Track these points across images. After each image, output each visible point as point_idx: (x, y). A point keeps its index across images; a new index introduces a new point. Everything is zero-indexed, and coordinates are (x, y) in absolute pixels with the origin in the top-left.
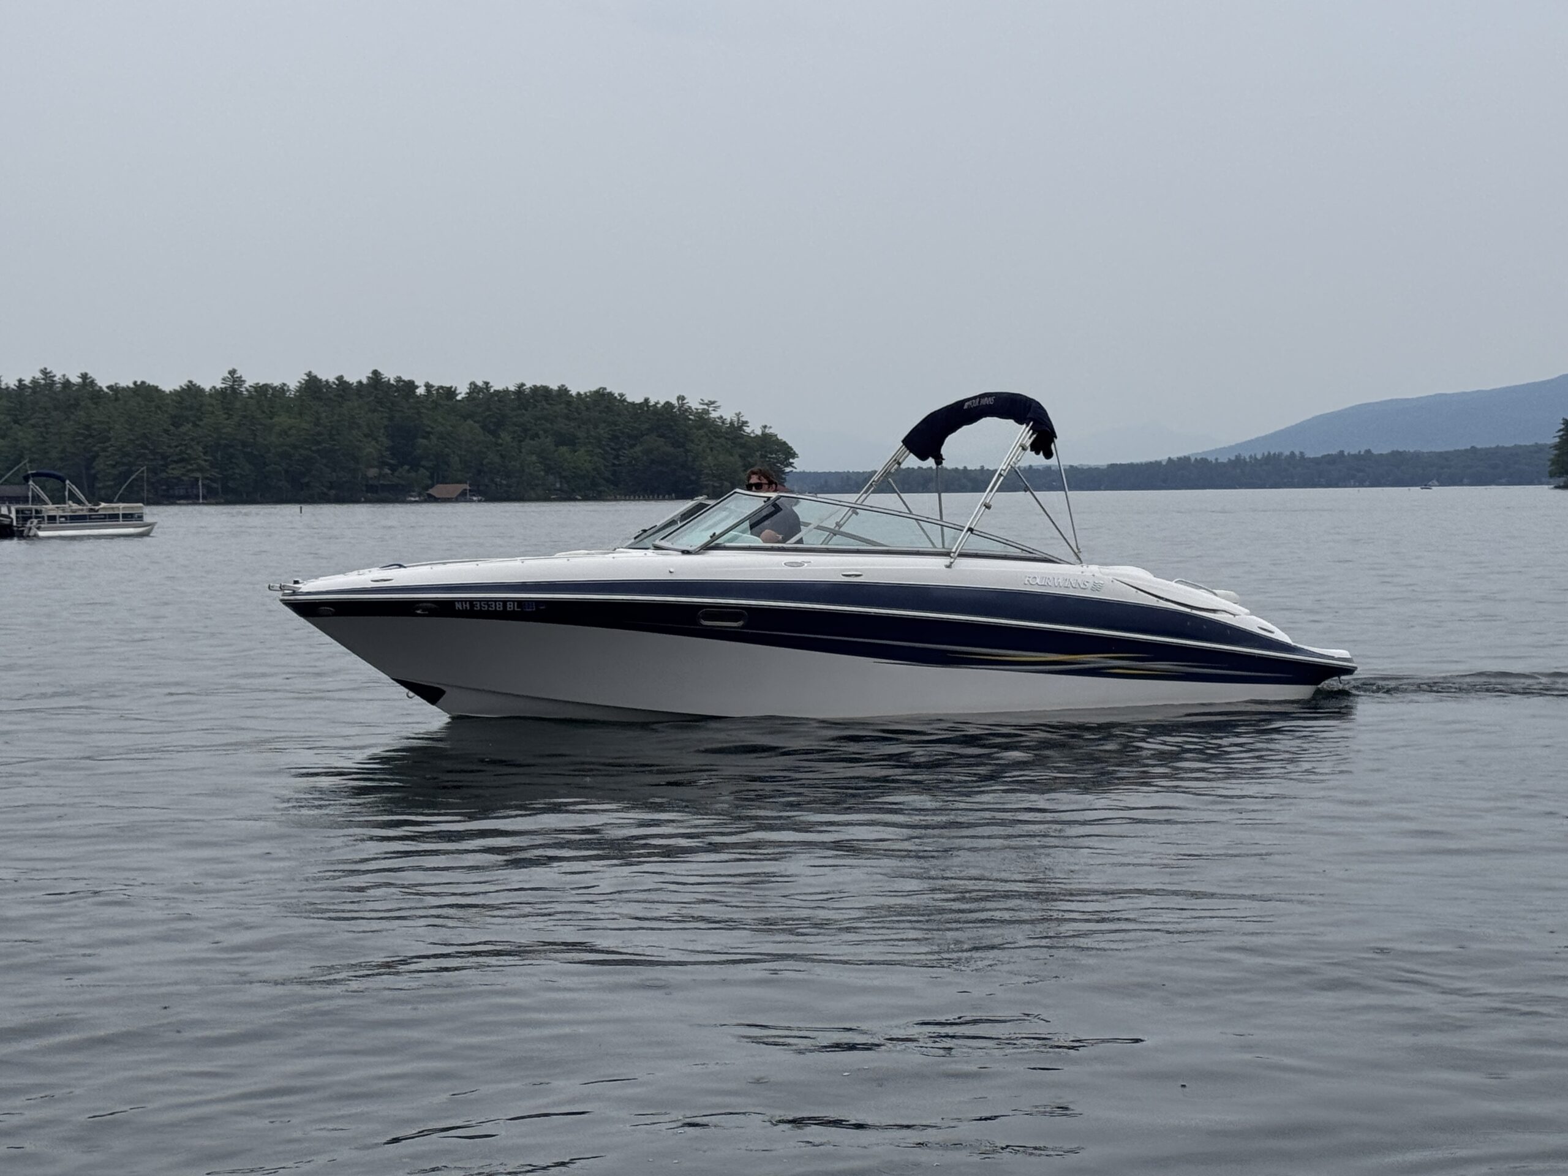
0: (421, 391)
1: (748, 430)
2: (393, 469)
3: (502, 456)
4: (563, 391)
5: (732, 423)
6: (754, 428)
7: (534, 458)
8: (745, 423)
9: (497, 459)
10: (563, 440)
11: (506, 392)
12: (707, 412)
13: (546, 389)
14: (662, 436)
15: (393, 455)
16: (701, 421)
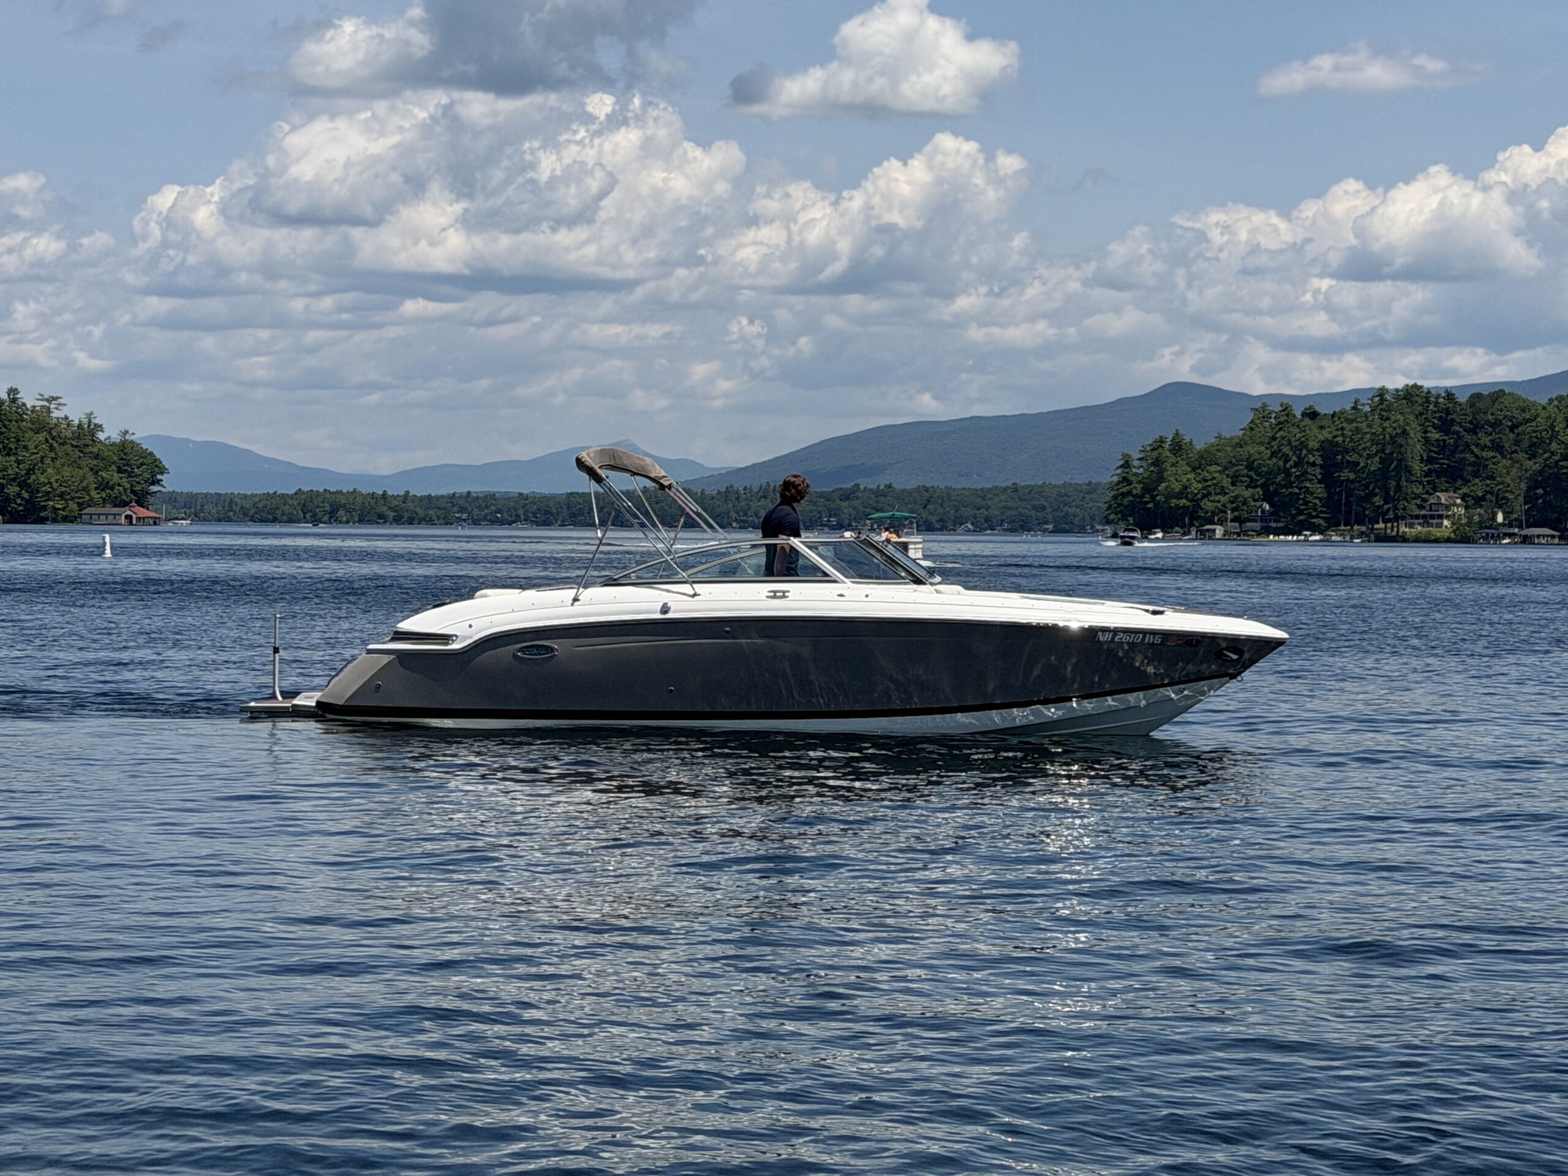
1: (101, 436)
5: (80, 426)
6: (110, 433)
8: (99, 427)
12: (48, 410)
16: (41, 422)
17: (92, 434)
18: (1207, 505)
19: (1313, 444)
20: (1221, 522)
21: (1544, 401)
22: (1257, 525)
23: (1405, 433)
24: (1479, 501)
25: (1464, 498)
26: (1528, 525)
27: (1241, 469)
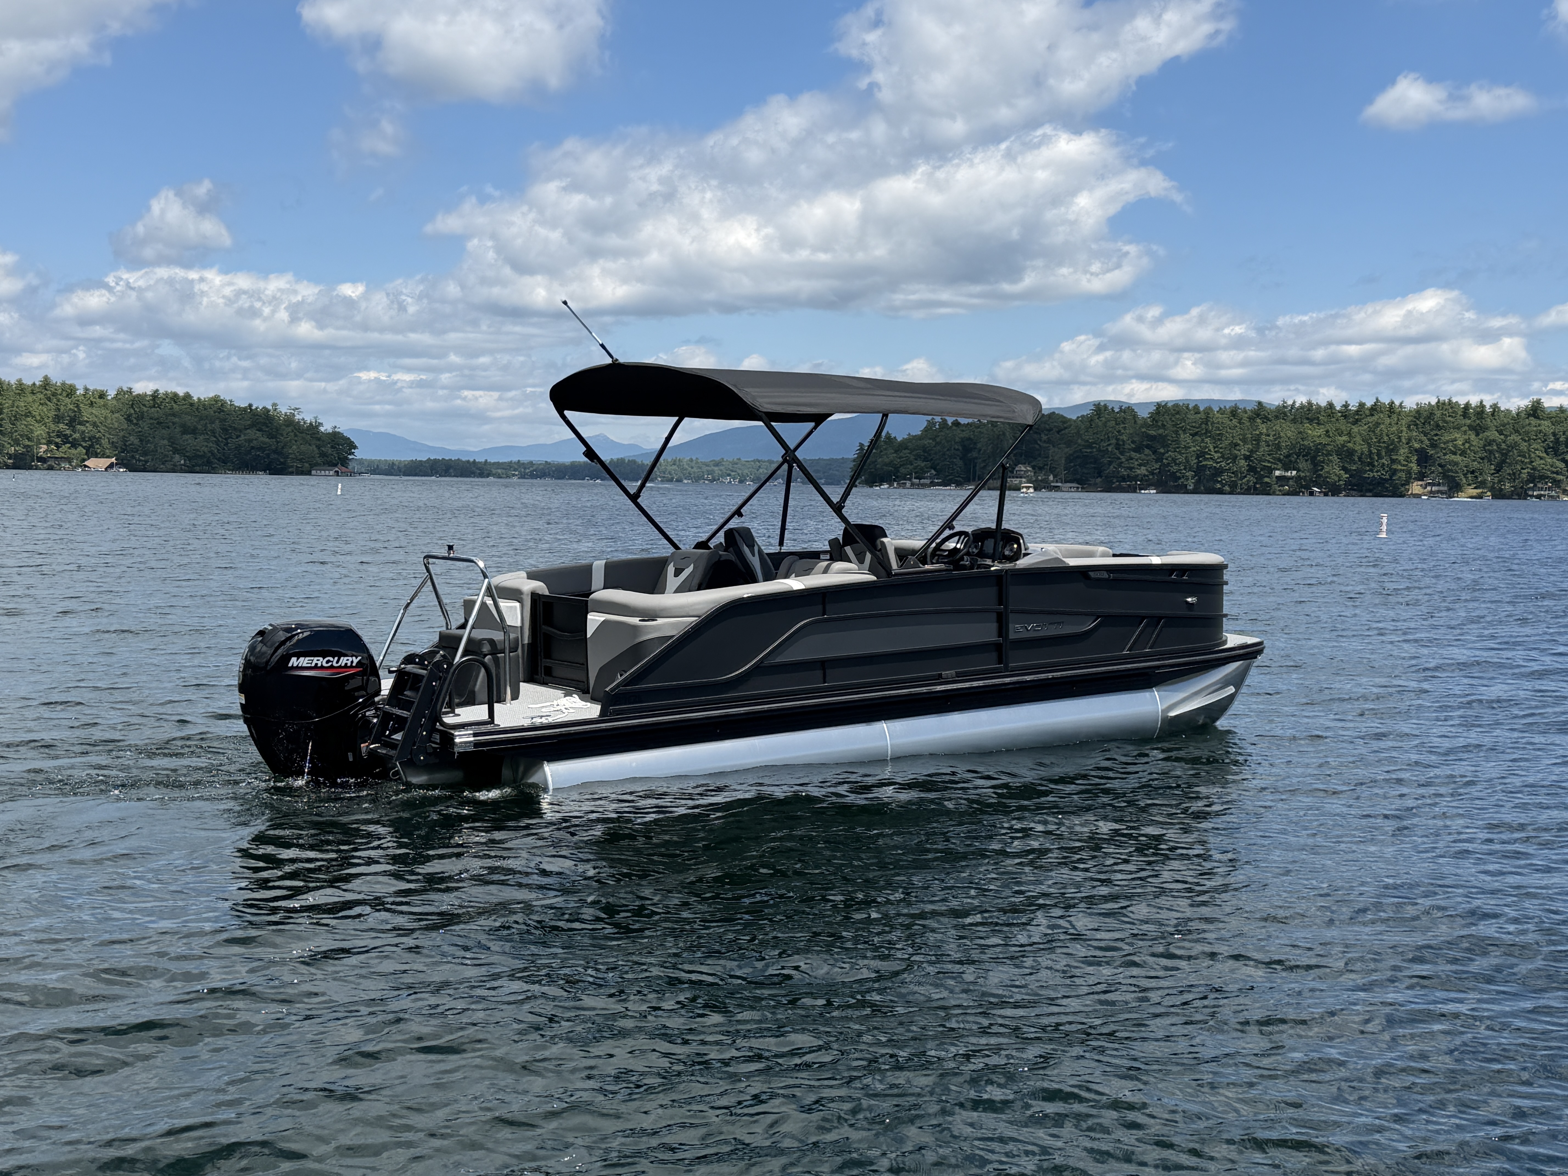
0: (80, 392)
1: (322, 429)
2: (58, 446)
3: (141, 440)
4: (188, 396)
5: (311, 424)
6: (327, 427)
7: (166, 442)
8: (321, 424)
9: (137, 442)
10: (186, 430)
11: (146, 395)
12: (293, 415)
13: (176, 395)
14: (260, 430)
15: (58, 436)
16: (290, 421)
17: (317, 427)
18: (903, 470)
19: (957, 439)
20: (910, 479)
21: (1074, 418)
22: (928, 481)
23: (1004, 434)
24: (1041, 469)
25: (1033, 467)
26: (1066, 482)
27: (920, 452)
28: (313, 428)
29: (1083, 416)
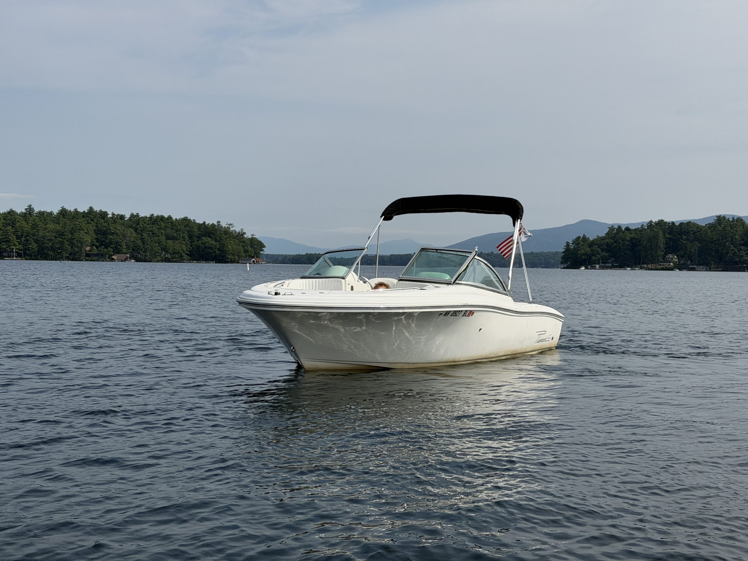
0: (110, 216)
1: (245, 236)
2: (97, 247)
3: (143, 243)
4: (170, 218)
5: (239, 233)
6: (248, 235)
7: (157, 244)
8: (245, 233)
9: (141, 245)
10: (169, 238)
11: (146, 217)
12: (229, 228)
13: (162, 217)
14: (210, 237)
15: (98, 242)
16: (227, 232)
17: (242, 235)
18: (593, 258)
19: (628, 239)
20: (598, 264)
21: (704, 225)
22: (610, 265)
24: (682, 257)
25: (677, 256)
26: (699, 265)
27: (605, 247)
28: (240, 235)
29: (709, 224)
